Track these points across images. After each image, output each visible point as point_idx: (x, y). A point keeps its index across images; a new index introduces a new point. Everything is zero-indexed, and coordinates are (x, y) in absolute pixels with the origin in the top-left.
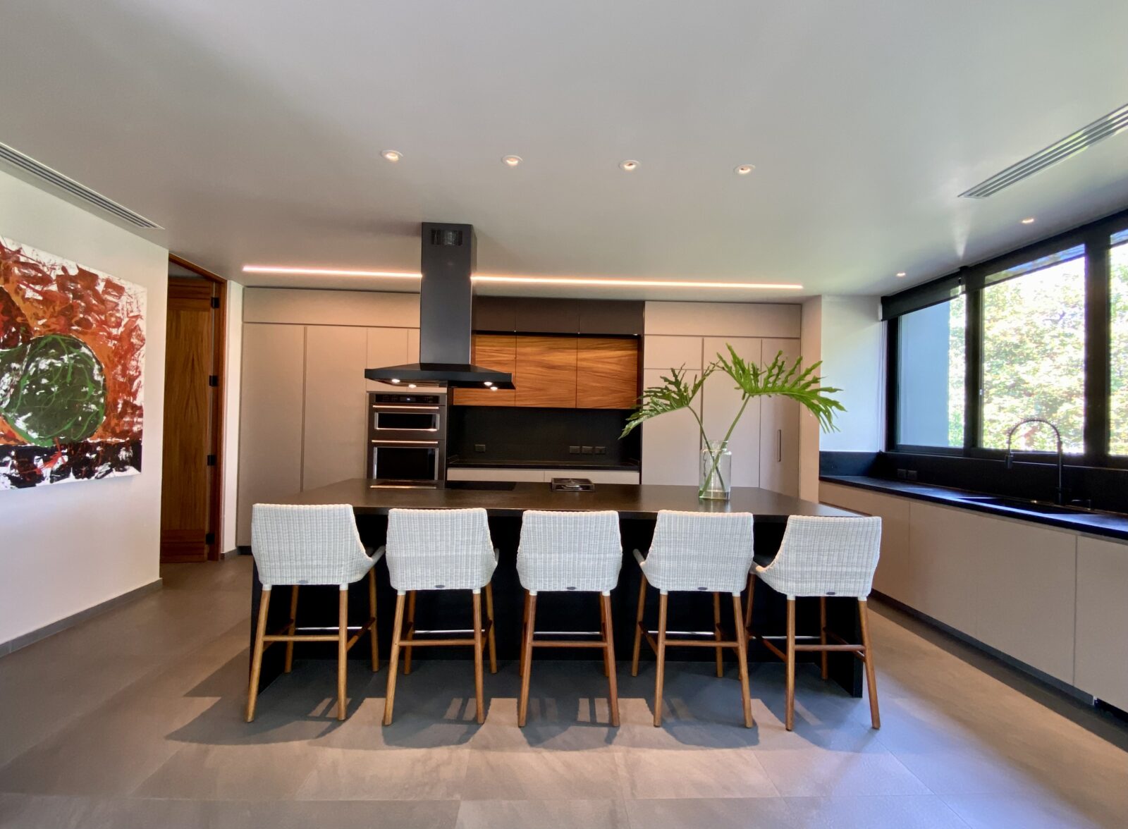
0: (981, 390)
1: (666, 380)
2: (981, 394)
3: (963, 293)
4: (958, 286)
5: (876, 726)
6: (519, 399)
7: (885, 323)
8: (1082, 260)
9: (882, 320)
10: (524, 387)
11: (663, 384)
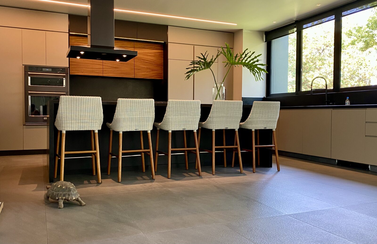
0: (301, 69)
1: (199, 58)
2: (301, 71)
3: (296, 31)
4: (294, 28)
5: (279, 170)
6: (105, 72)
7: (266, 43)
8: (334, 21)
9: (265, 42)
10: (107, 66)
11: (199, 60)
